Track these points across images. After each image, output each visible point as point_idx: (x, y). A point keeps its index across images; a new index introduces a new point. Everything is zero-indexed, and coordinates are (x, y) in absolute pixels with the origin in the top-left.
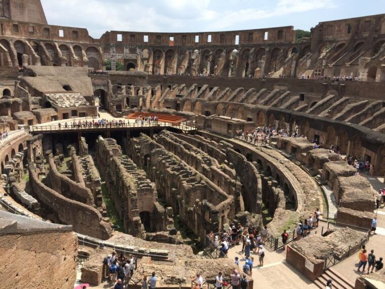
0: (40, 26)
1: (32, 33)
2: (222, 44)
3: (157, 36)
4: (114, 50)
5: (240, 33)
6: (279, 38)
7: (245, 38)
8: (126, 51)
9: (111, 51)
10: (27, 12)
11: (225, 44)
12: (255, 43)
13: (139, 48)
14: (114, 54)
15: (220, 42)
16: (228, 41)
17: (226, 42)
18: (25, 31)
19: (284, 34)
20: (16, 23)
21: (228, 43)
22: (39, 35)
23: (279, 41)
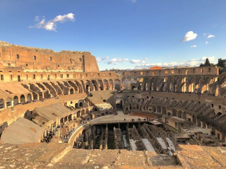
0: (95, 73)
1: (92, 76)
2: (180, 75)
3: (147, 72)
4: (127, 80)
5: (189, 69)
6: (209, 72)
7: (191, 72)
8: (132, 79)
9: (125, 80)
10: (91, 66)
11: (181, 74)
12: (197, 74)
13: (138, 77)
14: (127, 81)
15: (179, 73)
16: (183, 73)
17: (182, 73)
18: (90, 76)
19: (212, 70)
20: (86, 73)
21: (183, 74)
22: (95, 77)
23: (209, 74)
